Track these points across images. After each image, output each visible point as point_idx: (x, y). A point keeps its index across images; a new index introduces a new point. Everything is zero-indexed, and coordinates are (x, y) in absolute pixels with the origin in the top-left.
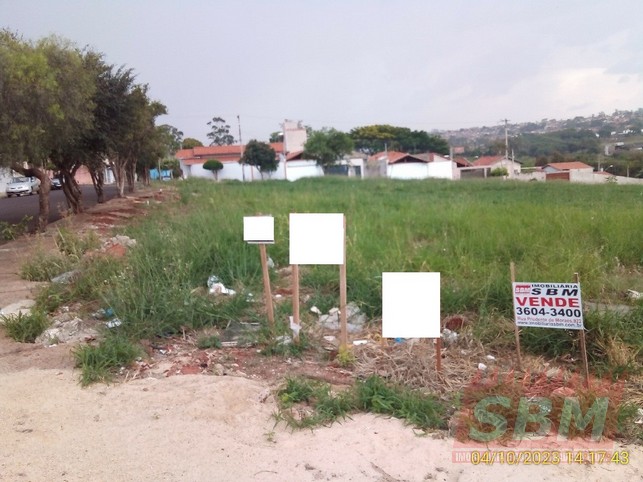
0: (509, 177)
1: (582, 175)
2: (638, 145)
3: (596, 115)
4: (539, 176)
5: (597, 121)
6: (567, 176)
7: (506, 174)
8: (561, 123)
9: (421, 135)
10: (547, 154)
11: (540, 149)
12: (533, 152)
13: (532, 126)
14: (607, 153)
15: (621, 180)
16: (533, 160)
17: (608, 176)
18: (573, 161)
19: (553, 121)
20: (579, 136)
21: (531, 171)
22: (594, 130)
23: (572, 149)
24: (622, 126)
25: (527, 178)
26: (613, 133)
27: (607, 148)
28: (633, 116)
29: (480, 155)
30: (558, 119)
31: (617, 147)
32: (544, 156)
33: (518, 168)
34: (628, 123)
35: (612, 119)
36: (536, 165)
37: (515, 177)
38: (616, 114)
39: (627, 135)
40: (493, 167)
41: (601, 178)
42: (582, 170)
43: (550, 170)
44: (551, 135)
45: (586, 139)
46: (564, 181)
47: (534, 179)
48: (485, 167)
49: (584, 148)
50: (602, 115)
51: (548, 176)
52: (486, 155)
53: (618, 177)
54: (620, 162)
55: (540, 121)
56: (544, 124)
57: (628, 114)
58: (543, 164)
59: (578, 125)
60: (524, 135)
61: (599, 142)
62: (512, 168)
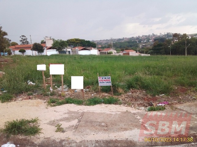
0: (113, 54)
1: (133, 53)
2: (149, 45)
3: (137, 36)
4: (121, 54)
5: (138, 38)
6: (129, 54)
7: (112, 53)
8: (128, 38)
9: (88, 42)
10: (124, 47)
11: (122, 46)
12: (120, 47)
13: (120, 39)
14: (140, 47)
15: (143, 55)
16: (120, 49)
17: (139, 53)
18: (131, 49)
19: (126, 38)
20: (133, 42)
21: (119, 53)
22: (137, 41)
23: (131, 46)
24: (144, 39)
25: (118, 54)
26: (142, 42)
27: (141, 46)
28: (147, 37)
29: (106, 48)
30: (127, 38)
31: (143, 45)
32: (123, 48)
33: (116, 51)
34: (146, 39)
35: (141, 37)
36: (121, 51)
37: (115, 54)
38: (143, 36)
39: (145, 42)
40: (109, 51)
41: (137, 54)
42: (133, 52)
43: (124, 52)
44: (125, 42)
45: (135, 43)
46: (128, 55)
47: (120, 55)
48: (107, 51)
49: (134, 46)
50: (139, 36)
51: (123, 54)
52: (107, 48)
53: (142, 54)
54: (143, 50)
55: (122, 38)
56: (123, 39)
57: (146, 36)
58: (123, 50)
59: (133, 39)
60: (118, 42)
61: (138, 44)
62: (114, 52)
